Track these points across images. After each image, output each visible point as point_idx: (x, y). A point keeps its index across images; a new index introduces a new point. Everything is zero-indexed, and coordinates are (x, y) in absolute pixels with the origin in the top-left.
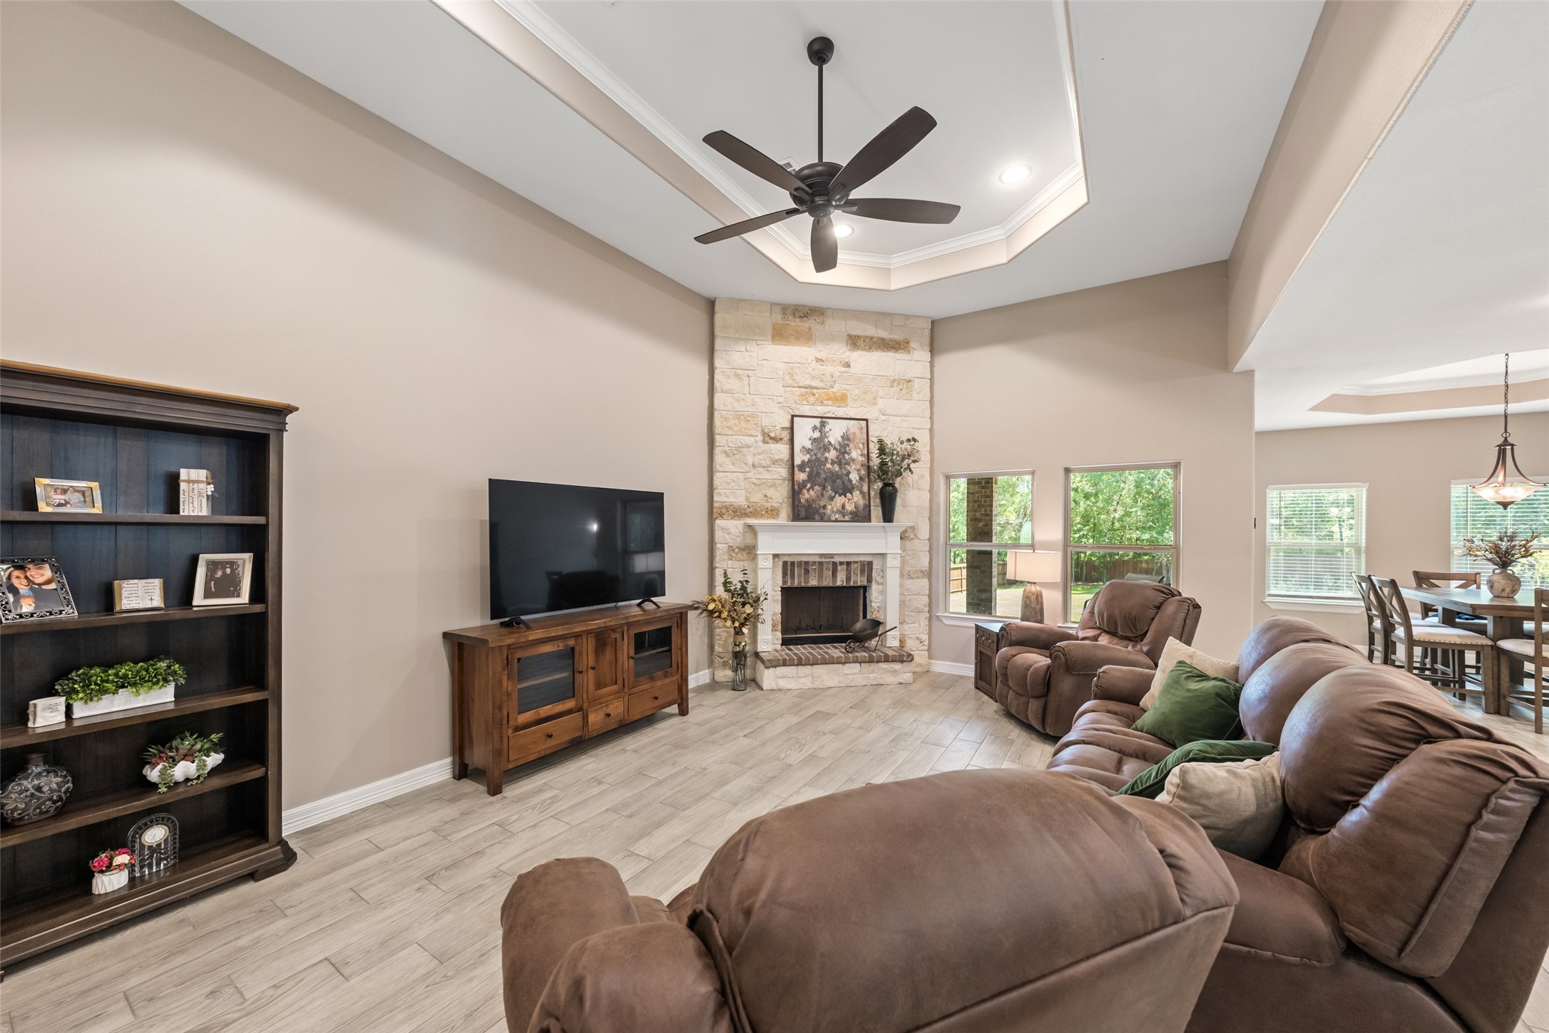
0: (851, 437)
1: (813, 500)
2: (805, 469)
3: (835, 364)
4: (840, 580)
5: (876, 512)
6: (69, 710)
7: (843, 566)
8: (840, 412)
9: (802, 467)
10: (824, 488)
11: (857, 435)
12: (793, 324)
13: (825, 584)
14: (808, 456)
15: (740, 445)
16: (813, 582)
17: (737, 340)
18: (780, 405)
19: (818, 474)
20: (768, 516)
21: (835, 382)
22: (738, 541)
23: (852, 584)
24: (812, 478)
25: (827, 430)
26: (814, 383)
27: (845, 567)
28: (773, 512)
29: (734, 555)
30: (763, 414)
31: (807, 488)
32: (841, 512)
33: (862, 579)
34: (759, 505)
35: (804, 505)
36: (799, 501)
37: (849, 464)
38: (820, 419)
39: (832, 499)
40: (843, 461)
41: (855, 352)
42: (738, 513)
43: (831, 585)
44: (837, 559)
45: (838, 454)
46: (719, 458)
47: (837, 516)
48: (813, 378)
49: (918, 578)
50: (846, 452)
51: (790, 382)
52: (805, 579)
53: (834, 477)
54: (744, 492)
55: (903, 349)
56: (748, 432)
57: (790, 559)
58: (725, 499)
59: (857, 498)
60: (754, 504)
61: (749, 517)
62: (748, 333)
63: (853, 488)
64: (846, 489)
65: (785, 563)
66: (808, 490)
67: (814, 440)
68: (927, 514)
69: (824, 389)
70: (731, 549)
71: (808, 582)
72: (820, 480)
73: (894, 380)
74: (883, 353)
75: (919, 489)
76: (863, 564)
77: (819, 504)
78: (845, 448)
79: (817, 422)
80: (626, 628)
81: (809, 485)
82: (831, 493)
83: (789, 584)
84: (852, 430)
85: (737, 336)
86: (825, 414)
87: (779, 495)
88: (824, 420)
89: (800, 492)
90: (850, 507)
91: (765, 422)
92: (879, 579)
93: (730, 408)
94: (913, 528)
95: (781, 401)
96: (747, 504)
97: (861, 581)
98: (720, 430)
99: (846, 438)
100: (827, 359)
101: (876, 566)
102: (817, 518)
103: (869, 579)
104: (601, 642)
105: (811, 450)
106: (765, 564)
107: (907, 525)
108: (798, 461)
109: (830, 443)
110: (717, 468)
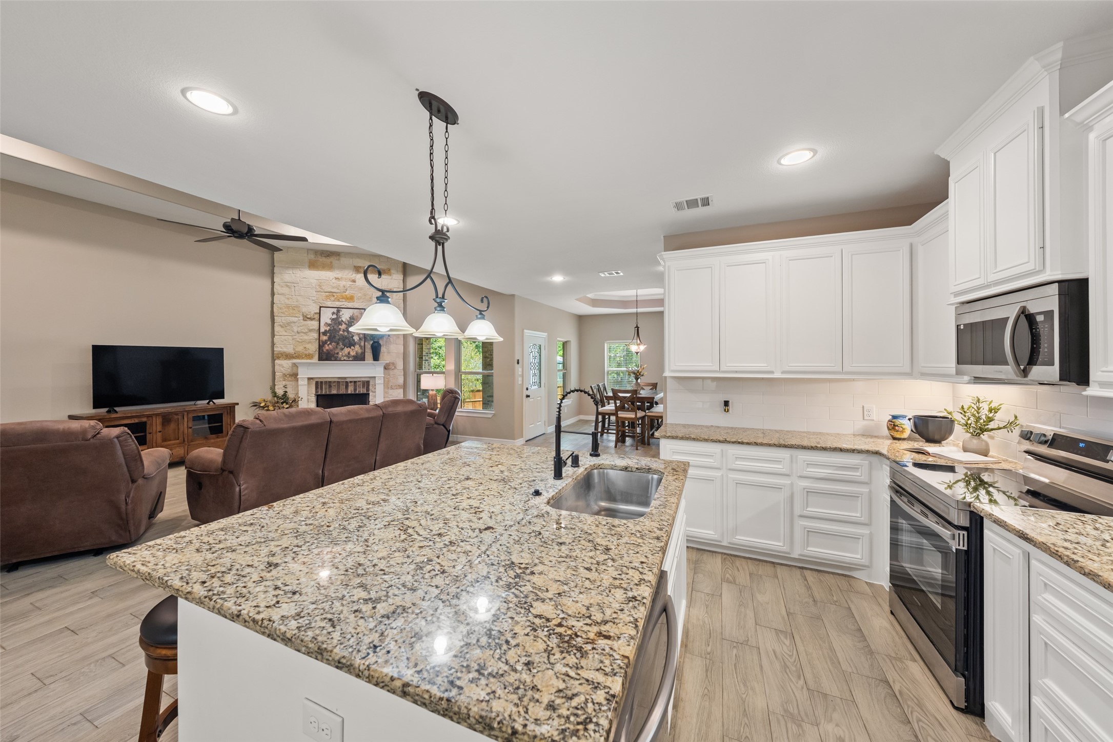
0: (355, 318)
1: (331, 350)
3: (347, 280)
4: (350, 390)
5: (369, 355)
8: (350, 305)
9: (325, 333)
10: (338, 344)
11: (358, 317)
12: (321, 260)
13: (341, 392)
15: (288, 321)
16: (334, 392)
17: (288, 268)
18: (313, 301)
19: (335, 337)
20: (307, 358)
21: (346, 290)
22: (289, 371)
23: (357, 392)
24: (329, 338)
25: (341, 314)
26: (333, 290)
27: (353, 383)
28: (309, 356)
29: (286, 378)
30: (303, 306)
31: (327, 343)
32: (347, 356)
34: (301, 352)
35: (325, 352)
36: (323, 351)
38: (337, 309)
39: (342, 349)
40: (350, 330)
41: (359, 275)
42: (288, 356)
43: (345, 393)
44: (348, 380)
45: (347, 326)
46: (277, 328)
47: (345, 358)
48: (333, 287)
49: (397, 389)
51: (319, 289)
52: (328, 390)
53: (344, 339)
54: (292, 346)
55: (387, 273)
56: (294, 315)
57: (320, 380)
58: (281, 349)
59: (357, 348)
60: (298, 352)
61: (295, 359)
62: (294, 264)
63: (355, 344)
64: (351, 344)
65: (317, 383)
66: (328, 345)
67: (333, 319)
68: (402, 356)
69: (340, 293)
70: (284, 375)
71: (331, 392)
72: (336, 340)
75: (396, 344)
76: (364, 382)
77: (334, 352)
79: (335, 310)
80: (187, 413)
81: (329, 342)
82: (342, 346)
83: (319, 393)
84: (356, 314)
85: (287, 266)
86: (340, 306)
87: (313, 348)
88: (339, 309)
89: (323, 345)
90: (353, 353)
91: (304, 310)
92: (373, 390)
93: (282, 302)
94: (393, 364)
95: (314, 299)
96: (294, 352)
97: (362, 391)
98: (276, 314)
99: (352, 318)
100: (341, 278)
101: (371, 383)
102: (333, 359)
103: (368, 390)
104: (166, 419)
105: (331, 324)
106: (303, 384)
107: (388, 362)
108: (322, 330)
109: (342, 321)
110: (276, 333)
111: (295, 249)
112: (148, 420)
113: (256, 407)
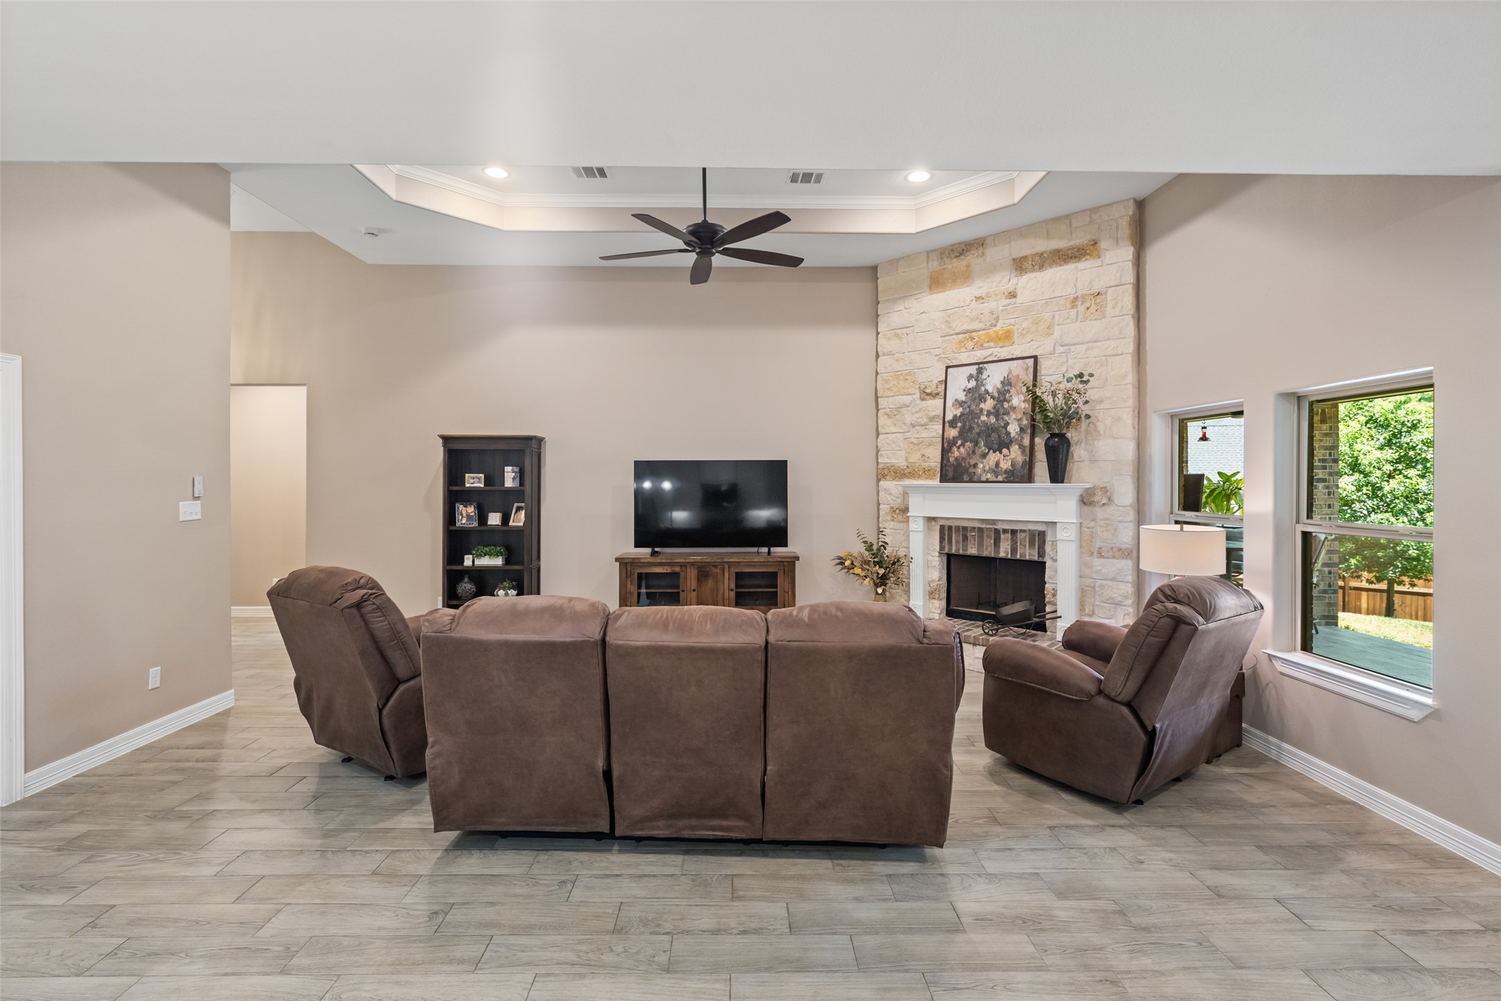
0: (1013, 381)
1: (964, 459)
2: (957, 424)
3: (999, 297)
4: (1004, 551)
5: (1042, 468)
6: (473, 562)
7: (1007, 535)
8: (1004, 353)
9: (953, 423)
10: (976, 444)
11: (1020, 377)
12: (950, 267)
13: (985, 553)
14: (961, 409)
15: (898, 405)
16: (972, 551)
17: (895, 300)
18: (937, 357)
19: (971, 428)
20: (926, 476)
21: (997, 319)
22: (898, 503)
23: (1018, 557)
24: (963, 434)
25: (984, 376)
26: (971, 327)
27: (1009, 535)
28: (927, 473)
29: (895, 516)
30: (920, 370)
31: (958, 445)
32: (993, 471)
33: (1032, 552)
34: (917, 465)
35: (953, 464)
36: (948, 460)
37: (1008, 414)
38: (977, 366)
39: (984, 456)
40: (1001, 411)
41: (1023, 277)
42: (899, 474)
43: (993, 555)
44: (1000, 526)
45: (996, 402)
46: (883, 420)
47: (989, 476)
48: (972, 320)
49: (1114, 557)
50: (1005, 400)
51: (947, 330)
52: (963, 545)
53: (989, 431)
54: (903, 452)
55: (1088, 254)
56: (906, 392)
57: (954, 524)
58: (887, 461)
59: (1015, 454)
60: (913, 465)
61: (908, 478)
62: (906, 291)
63: (1011, 442)
64: (1003, 443)
65: (942, 527)
66: (959, 448)
67: (968, 391)
68: (1129, 470)
69: (984, 330)
70: (892, 510)
71: (967, 550)
72: (973, 435)
73: (1076, 299)
74: (1059, 269)
75: (1114, 438)
76: (1032, 534)
77: (969, 463)
78: (1005, 395)
79: (973, 370)
81: (960, 442)
82: (984, 449)
83: (947, 551)
84: (1015, 373)
85: (896, 296)
86: (985, 358)
87: (934, 455)
88: (981, 366)
89: (949, 450)
90: (1005, 465)
91: (922, 378)
92: (1053, 555)
93: (890, 369)
94: (1104, 490)
95: (938, 353)
96: (906, 464)
97: (1030, 554)
98: (881, 393)
99: (1007, 382)
100: (988, 295)
101: (1049, 538)
102: (966, 478)
103: (1042, 553)
104: (704, 573)
105: (965, 402)
106: (917, 526)
107: (1088, 486)
108: (949, 417)
109: (987, 392)
110: (881, 430)
111: (907, 259)
112: (682, 572)
113: (840, 567)
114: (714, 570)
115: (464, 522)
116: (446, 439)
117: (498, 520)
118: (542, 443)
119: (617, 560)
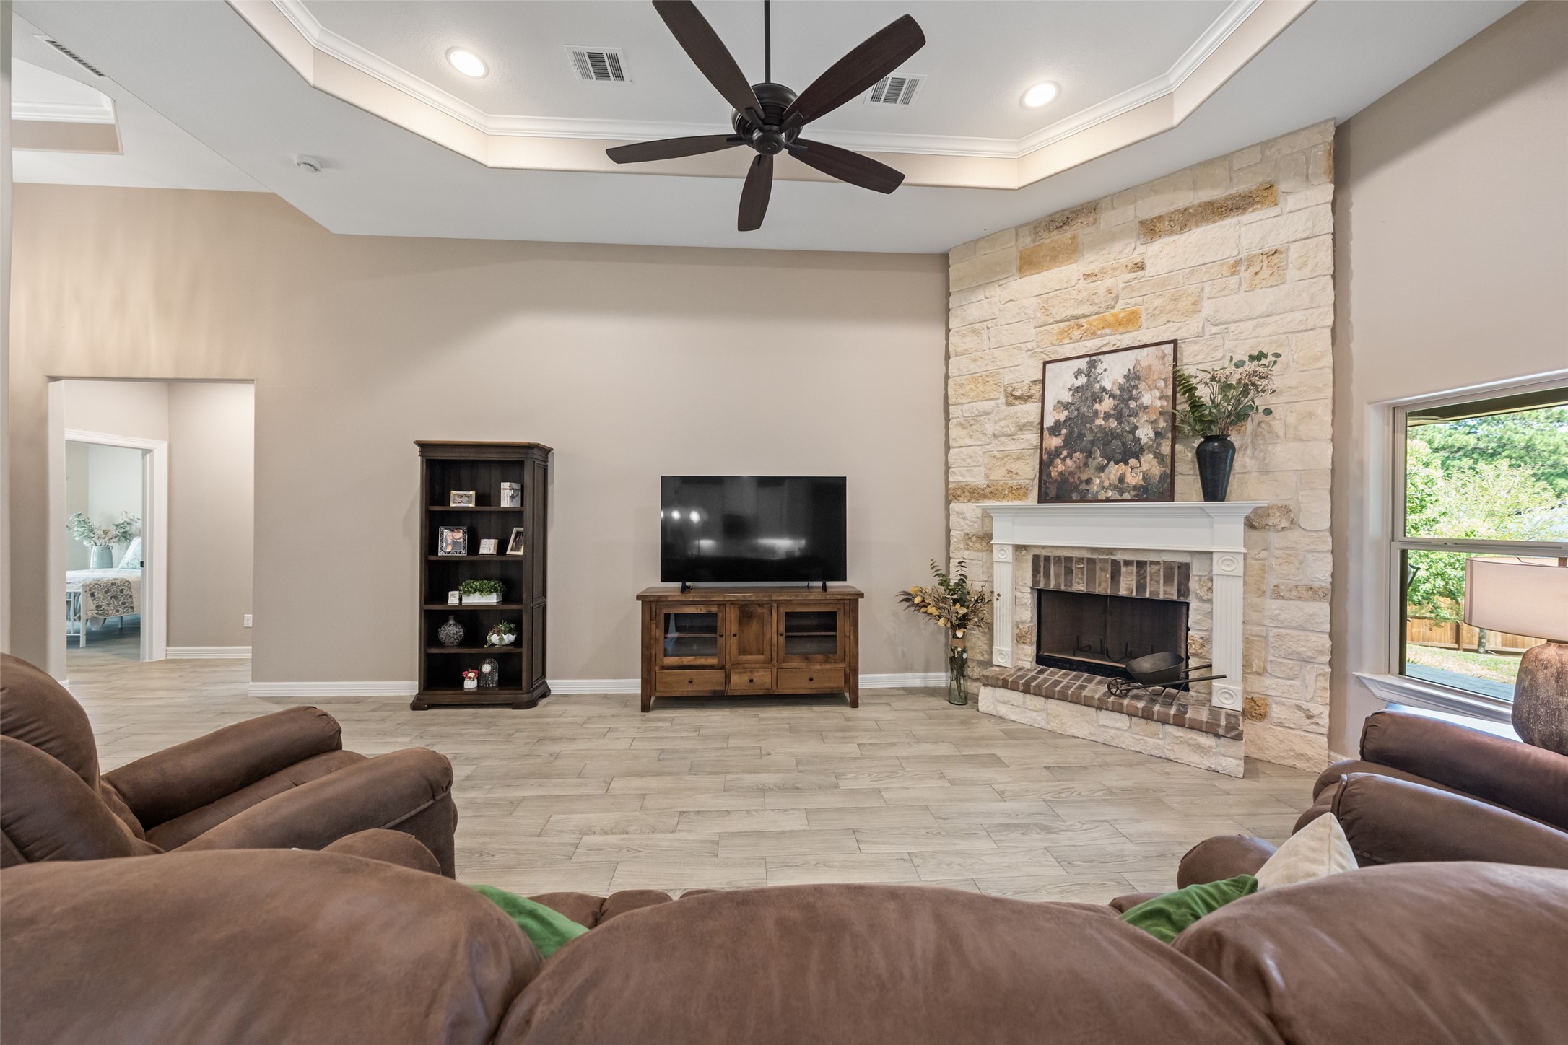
0: (1142, 374)
1: (1071, 473)
2: (1060, 431)
3: (1118, 272)
4: (1127, 586)
5: (1188, 480)
6: (460, 599)
7: (1130, 568)
8: (1126, 340)
9: (1055, 430)
10: (1090, 454)
11: (1153, 368)
12: (1048, 241)
13: (1098, 591)
14: (1066, 413)
15: (977, 412)
16: (1079, 586)
17: (973, 289)
18: (1030, 353)
19: (1081, 436)
20: (1013, 496)
21: (1116, 299)
22: (976, 528)
23: (1147, 595)
24: (1068, 443)
25: (1099, 370)
26: (1078, 312)
27: (1135, 568)
28: (1019, 492)
29: (971, 544)
30: (1006, 370)
31: (1062, 456)
32: (1115, 487)
33: (1168, 589)
34: (1001, 483)
35: (1056, 480)
36: (1049, 475)
37: (1136, 415)
38: (1088, 359)
39: (1102, 469)
40: (1126, 412)
41: (1154, 244)
42: (976, 494)
43: (1109, 592)
44: (1119, 557)
45: (1116, 402)
46: (954, 432)
47: (1110, 493)
48: (1079, 303)
49: (1300, 598)
50: (1131, 398)
51: (1044, 319)
52: (1065, 580)
53: (1106, 438)
54: (982, 469)
55: (1258, 202)
56: (987, 396)
57: (1044, 553)
58: (961, 479)
59: (1149, 465)
60: (995, 483)
61: (989, 498)
62: (990, 276)
63: (1142, 450)
64: (1129, 452)
65: (1036, 559)
66: (1064, 460)
67: (1076, 390)
68: (1324, 483)
69: (1097, 314)
70: (968, 537)
71: (1071, 586)
72: (1085, 443)
73: (1238, 262)
74: (1210, 226)
75: (1301, 440)
76: (1169, 568)
77: (1080, 478)
78: (1130, 392)
79: (1082, 364)
80: (775, 605)
81: (1065, 453)
82: (1099, 459)
83: (1042, 586)
84: (1144, 363)
85: (973, 284)
86: (1099, 348)
87: (1028, 471)
88: (1094, 358)
89: (1051, 462)
90: (1133, 479)
91: (1008, 378)
92: (1202, 593)
93: (965, 371)
94: (1285, 510)
95: (1030, 348)
96: (986, 483)
97: (1165, 593)
98: (953, 400)
99: (1133, 377)
100: (1103, 271)
101: (1195, 571)
102: (1075, 496)
103: (1184, 590)
104: (746, 613)
105: (1071, 404)
106: (1003, 556)
107: (1264, 503)
108: (1049, 422)
109: (1104, 389)
110: (952, 443)
111: (990, 238)
112: (720, 612)
113: (908, 604)
114: (760, 610)
115: (448, 550)
116: (424, 447)
117: (492, 549)
118: (550, 455)
119: (638, 598)
